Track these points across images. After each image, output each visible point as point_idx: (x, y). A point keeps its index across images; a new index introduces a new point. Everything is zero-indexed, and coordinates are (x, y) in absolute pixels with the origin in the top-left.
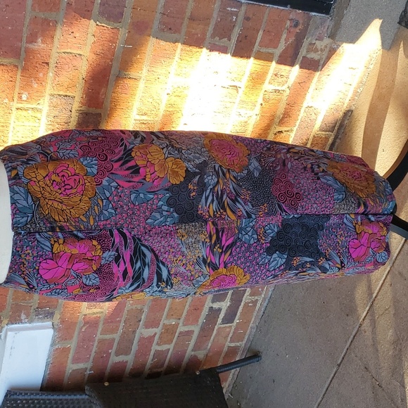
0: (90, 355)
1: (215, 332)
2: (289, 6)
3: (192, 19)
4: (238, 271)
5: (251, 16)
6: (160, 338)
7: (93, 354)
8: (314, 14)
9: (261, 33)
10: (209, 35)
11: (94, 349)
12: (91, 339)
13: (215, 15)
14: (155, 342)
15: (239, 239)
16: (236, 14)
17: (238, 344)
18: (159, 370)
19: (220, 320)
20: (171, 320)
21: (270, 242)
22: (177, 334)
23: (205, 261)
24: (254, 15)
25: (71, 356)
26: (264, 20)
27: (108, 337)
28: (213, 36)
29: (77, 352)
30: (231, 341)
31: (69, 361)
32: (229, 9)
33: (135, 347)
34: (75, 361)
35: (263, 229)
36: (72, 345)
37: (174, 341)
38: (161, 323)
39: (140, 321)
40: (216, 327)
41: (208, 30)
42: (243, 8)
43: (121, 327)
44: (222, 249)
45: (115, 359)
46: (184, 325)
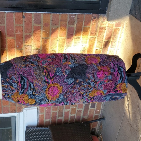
0: (50, 117)
1: (89, 110)
2: (91, 13)
3: (61, 21)
4: (57, 85)
5: (79, 18)
6: (71, 112)
7: (51, 117)
8: (100, 14)
9: (84, 22)
10: (67, 25)
11: (51, 115)
12: (50, 112)
13: (68, 19)
14: (70, 113)
15: (56, 74)
16: (75, 18)
17: (98, 114)
18: (73, 122)
19: (90, 107)
20: (74, 107)
21: (68, 75)
22: (76, 111)
23: (45, 81)
24: (80, 17)
25: (44, 117)
26: (84, 18)
27: (54, 112)
28: (69, 25)
29: (46, 116)
30: (95, 114)
31: (44, 118)
32: (72, 17)
33: (64, 115)
34: (46, 118)
35: (64, 71)
36: (44, 114)
37: (76, 113)
38: (71, 108)
39: (64, 107)
40: (89, 109)
41: (67, 23)
42: (77, 16)
43: (58, 109)
44: (51, 78)
45: (58, 118)
46: (78, 108)
